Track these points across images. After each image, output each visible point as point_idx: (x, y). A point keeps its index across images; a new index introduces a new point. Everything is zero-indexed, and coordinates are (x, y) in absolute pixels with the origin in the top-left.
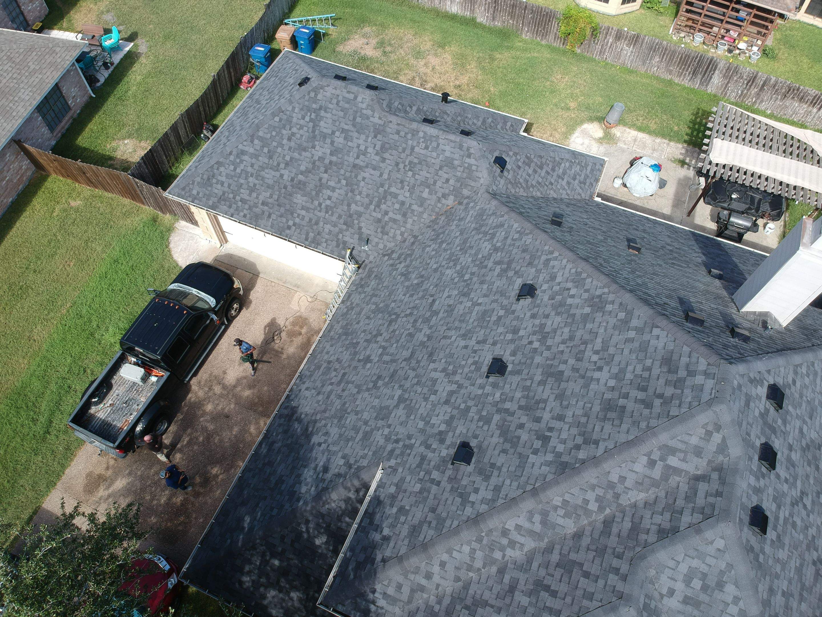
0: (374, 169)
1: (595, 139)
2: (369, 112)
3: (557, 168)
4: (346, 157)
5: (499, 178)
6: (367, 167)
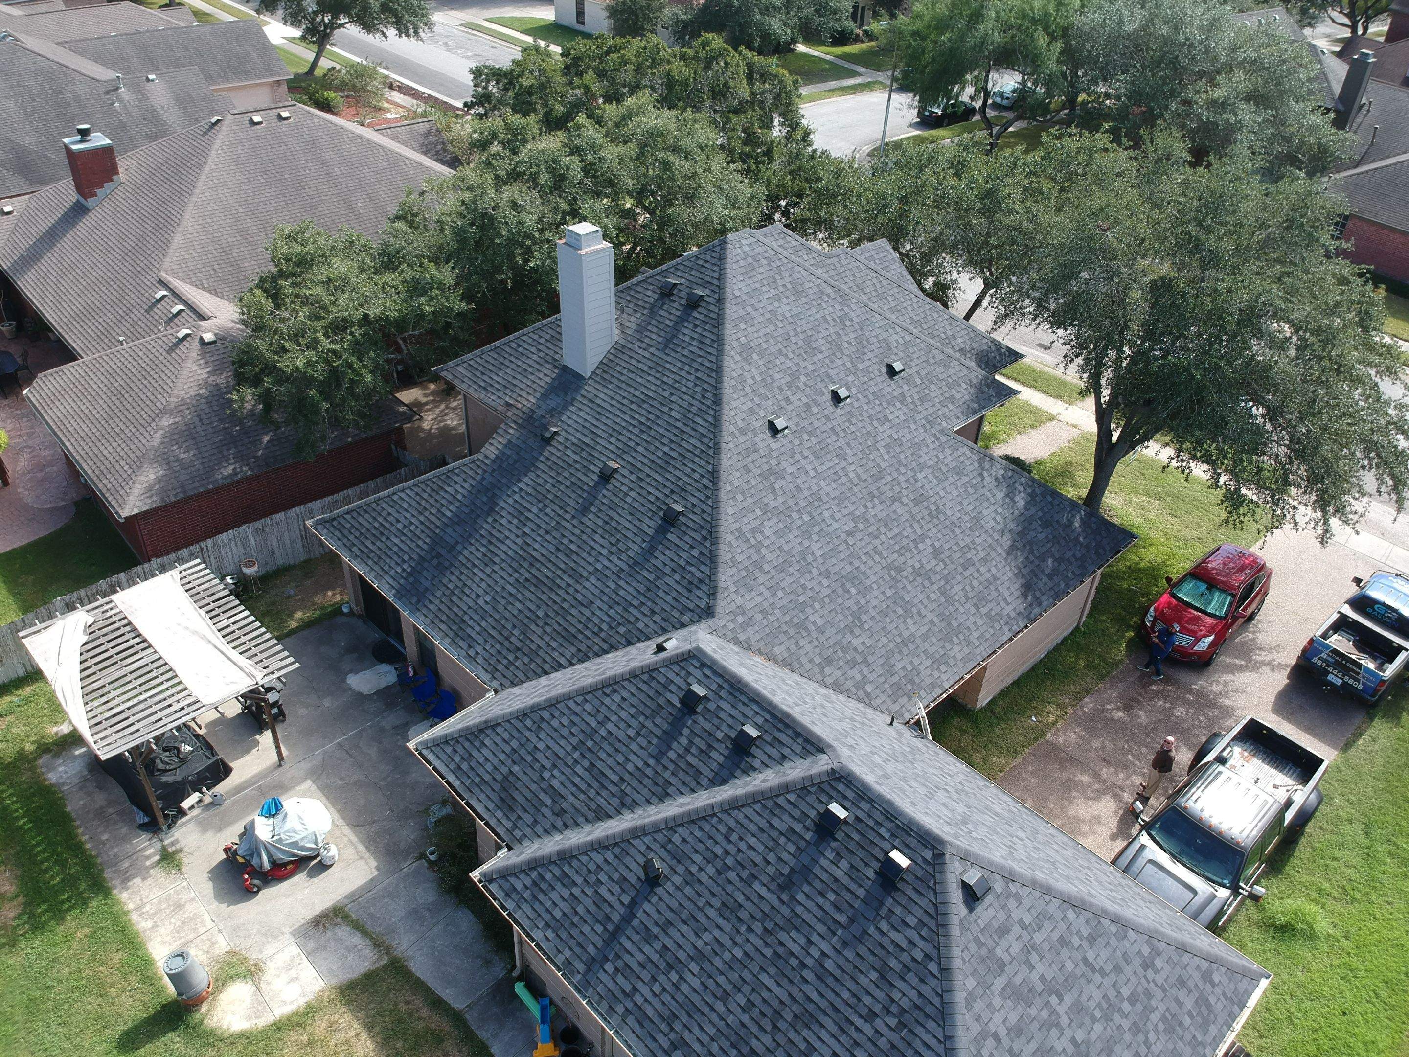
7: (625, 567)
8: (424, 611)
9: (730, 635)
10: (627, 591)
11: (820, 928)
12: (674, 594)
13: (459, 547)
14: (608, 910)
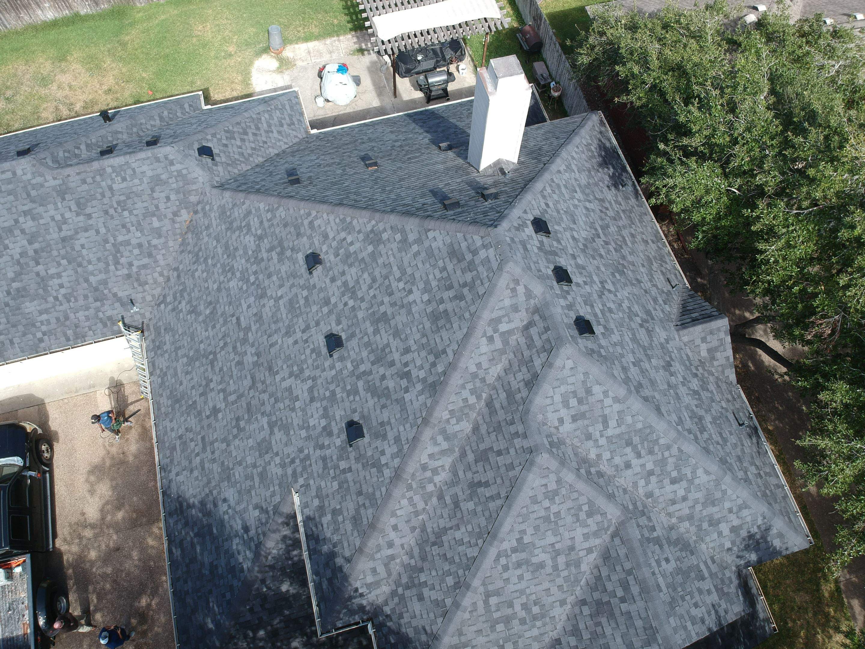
0: (86, 230)
1: (274, 71)
2: (39, 180)
3: (260, 125)
4: (48, 237)
5: (215, 168)
6: (77, 233)
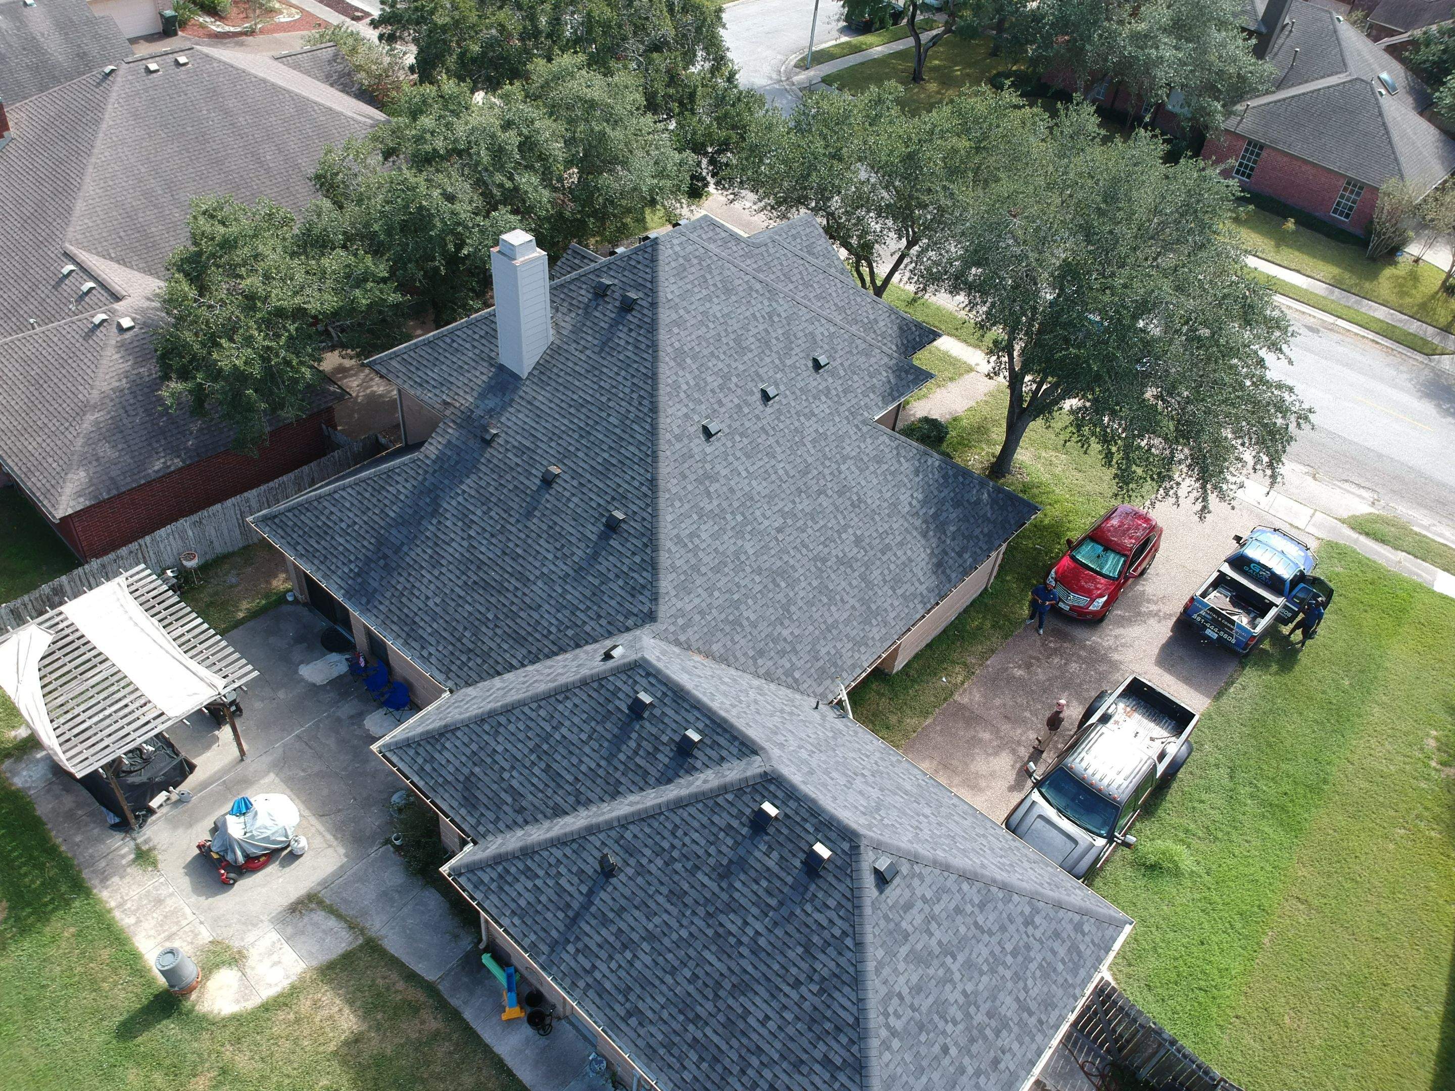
7: (571, 572)
8: (375, 611)
9: (671, 637)
10: (574, 595)
11: (755, 910)
12: (619, 599)
13: (405, 549)
14: (568, 899)
